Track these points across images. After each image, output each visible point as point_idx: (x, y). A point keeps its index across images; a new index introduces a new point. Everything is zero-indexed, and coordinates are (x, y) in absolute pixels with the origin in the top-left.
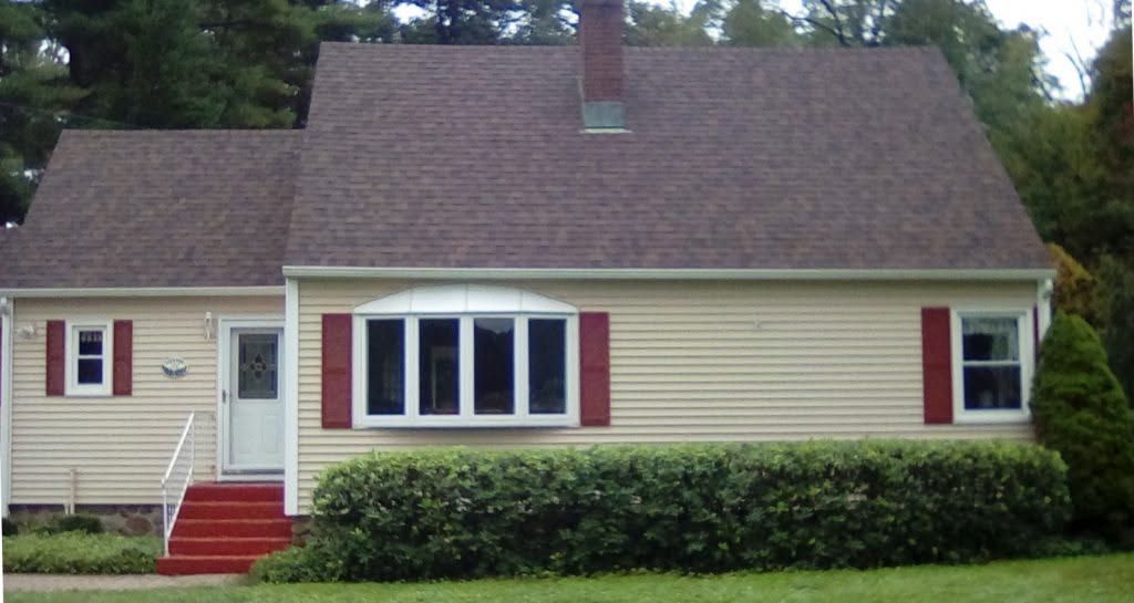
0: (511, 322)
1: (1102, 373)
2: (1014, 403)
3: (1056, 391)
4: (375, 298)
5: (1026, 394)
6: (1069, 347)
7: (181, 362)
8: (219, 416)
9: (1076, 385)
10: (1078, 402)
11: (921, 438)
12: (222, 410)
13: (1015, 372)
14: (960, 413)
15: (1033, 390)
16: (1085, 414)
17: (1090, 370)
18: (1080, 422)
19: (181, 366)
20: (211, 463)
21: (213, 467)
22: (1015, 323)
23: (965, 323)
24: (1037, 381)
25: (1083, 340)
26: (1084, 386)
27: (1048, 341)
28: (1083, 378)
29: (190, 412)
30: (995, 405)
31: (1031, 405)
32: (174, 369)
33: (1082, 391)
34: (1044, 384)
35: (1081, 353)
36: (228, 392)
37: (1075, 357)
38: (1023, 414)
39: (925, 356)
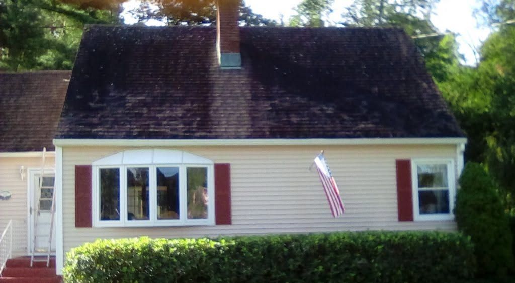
0: (178, 169)
2: (445, 210)
3: (468, 203)
4: (103, 156)
5: (452, 205)
6: (474, 179)
7: (8, 192)
8: (29, 221)
9: (478, 200)
10: (479, 209)
11: (396, 229)
12: (30, 218)
13: (446, 194)
14: (417, 216)
15: (456, 203)
16: (483, 216)
18: (480, 220)
19: (8, 195)
20: (23, 246)
21: (26, 248)
22: (445, 167)
23: (419, 167)
24: (458, 197)
26: (482, 200)
28: (481, 196)
29: (10, 219)
30: (436, 212)
31: (455, 211)
32: (5, 196)
33: (481, 203)
34: (462, 199)
36: (33, 208)
38: (451, 216)
39: (398, 185)
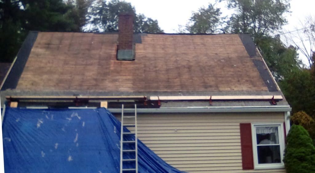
1: (311, 148)
2: (278, 161)
3: (293, 155)
5: (282, 157)
6: (297, 137)
9: (300, 152)
10: (302, 159)
13: (278, 148)
14: (257, 165)
15: (284, 155)
16: (304, 164)
17: (306, 146)
18: (303, 167)
22: (277, 129)
23: (257, 129)
24: (286, 151)
25: (303, 134)
26: (304, 152)
27: (289, 135)
28: (303, 149)
31: (284, 161)
33: (303, 154)
34: (288, 152)
35: (302, 140)
37: (300, 141)
38: (282, 165)
39: (242, 142)
